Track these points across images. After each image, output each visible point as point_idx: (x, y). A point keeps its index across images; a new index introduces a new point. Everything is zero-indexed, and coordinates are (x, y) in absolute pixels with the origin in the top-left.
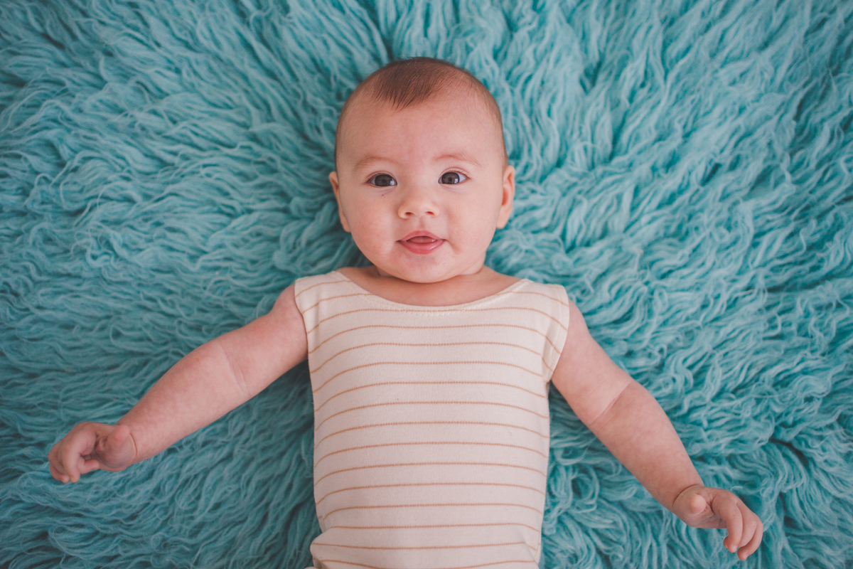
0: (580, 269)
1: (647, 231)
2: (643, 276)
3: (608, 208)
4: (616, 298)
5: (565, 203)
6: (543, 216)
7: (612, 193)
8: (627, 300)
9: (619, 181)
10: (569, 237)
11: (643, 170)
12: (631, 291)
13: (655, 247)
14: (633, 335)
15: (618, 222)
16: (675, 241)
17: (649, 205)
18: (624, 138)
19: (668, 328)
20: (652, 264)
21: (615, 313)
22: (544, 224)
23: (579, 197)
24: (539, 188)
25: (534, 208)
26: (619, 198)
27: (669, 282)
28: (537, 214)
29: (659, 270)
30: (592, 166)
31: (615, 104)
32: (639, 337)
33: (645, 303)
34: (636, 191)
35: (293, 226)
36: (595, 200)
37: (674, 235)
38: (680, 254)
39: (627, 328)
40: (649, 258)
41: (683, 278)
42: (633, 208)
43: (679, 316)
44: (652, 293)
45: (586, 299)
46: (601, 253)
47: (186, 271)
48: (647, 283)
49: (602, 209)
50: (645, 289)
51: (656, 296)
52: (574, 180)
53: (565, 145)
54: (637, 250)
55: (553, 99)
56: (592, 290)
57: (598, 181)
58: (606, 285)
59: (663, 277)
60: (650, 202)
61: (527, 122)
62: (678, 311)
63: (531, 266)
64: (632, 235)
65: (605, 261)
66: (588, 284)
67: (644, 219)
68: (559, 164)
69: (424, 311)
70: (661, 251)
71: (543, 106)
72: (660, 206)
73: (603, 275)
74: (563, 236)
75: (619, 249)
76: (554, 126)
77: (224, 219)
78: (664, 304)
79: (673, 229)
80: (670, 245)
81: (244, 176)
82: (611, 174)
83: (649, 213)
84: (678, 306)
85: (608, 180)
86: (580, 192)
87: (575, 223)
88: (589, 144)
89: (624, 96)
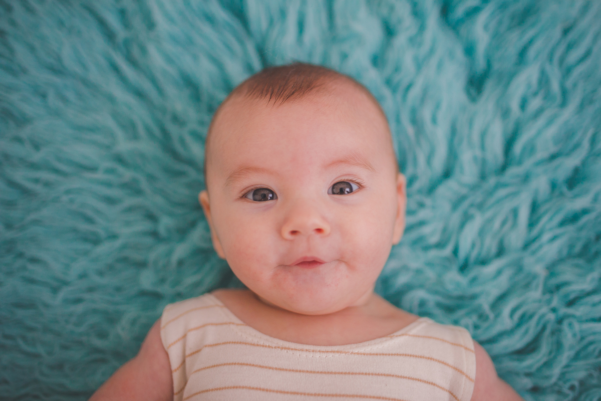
0: (476, 289)
1: (550, 250)
2: (549, 302)
3: (504, 223)
4: (519, 325)
5: (456, 218)
6: (432, 233)
7: (507, 206)
8: (532, 327)
9: (514, 194)
10: (462, 253)
11: (541, 184)
12: (535, 319)
13: (560, 268)
14: (539, 369)
15: (516, 238)
16: (581, 262)
17: (548, 222)
18: (518, 148)
19: (580, 363)
20: (558, 287)
21: (517, 341)
22: (434, 239)
23: (473, 211)
24: (428, 201)
25: (422, 223)
26: (515, 212)
27: (580, 311)
28: (426, 230)
29: (566, 296)
30: (483, 177)
31: (505, 113)
32: (546, 372)
33: (553, 333)
34: (534, 207)
35: (161, 249)
36: (489, 214)
37: (581, 255)
38: (590, 277)
39: (532, 362)
40: (554, 281)
41: (594, 305)
42: (531, 224)
43: (591, 348)
44: (560, 321)
45: (485, 325)
46: (499, 272)
47: (47, 306)
48: (554, 310)
49: (497, 224)
50: (552, 317)
51: (565, 326)
52: (464, 191)
53: (453, 155)
54: (539, 269)
55: (438, 106)
56: (492, 316)
57: (490, 193)
58: (506, 310)
59: (571, 303)
60: (551, 219)
61: (410, 130)
62: (591, 343)
63: (421, 286)
64: (534, 253)
65: (503, 282)
66: (486, 307)
67: (546, 237)
68: (447, 174)
69: (302, 350)
70: (567, 273)
71: (426, 114)
72: (562, 224)
73: (502, 298)
74: (455, 252)
75: (519, 267)
76: (440, 134)
77: (87, 246)
78: (574, 335)
79: (578, 249)
80: (577, 266)
81: (110, 201)
82: (504, 185)
83: (551, 229)
84: (591, 338)
85: (502, 193)
86: (472, 205)
87: (467, 238)
88: (478, 153)
89: (515, 105)
